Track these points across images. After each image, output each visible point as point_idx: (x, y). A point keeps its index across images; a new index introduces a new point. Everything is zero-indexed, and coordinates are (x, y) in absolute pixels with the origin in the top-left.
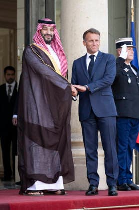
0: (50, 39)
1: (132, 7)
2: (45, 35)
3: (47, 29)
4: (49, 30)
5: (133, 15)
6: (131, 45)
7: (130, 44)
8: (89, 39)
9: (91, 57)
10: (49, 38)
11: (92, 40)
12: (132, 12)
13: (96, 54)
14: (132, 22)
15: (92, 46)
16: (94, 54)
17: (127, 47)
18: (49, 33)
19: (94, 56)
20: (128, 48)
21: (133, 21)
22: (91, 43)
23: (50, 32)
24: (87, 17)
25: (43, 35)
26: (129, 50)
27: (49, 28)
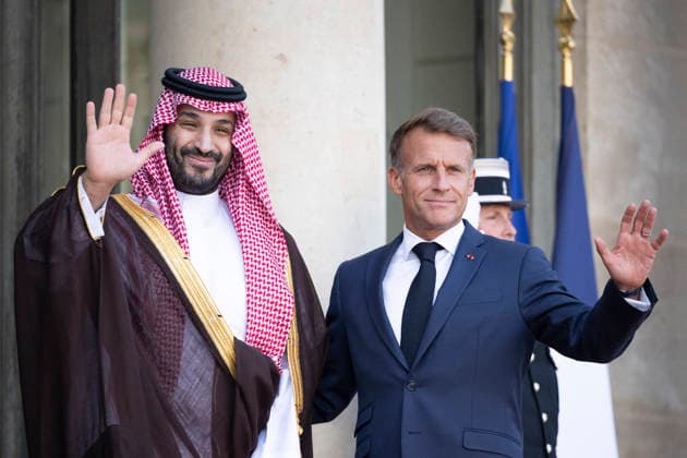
0: (208, 175)
1: (507, 6)
2: (185, 152)
3: (196, 125)
4: (207, 129)
5: (509, 46)
6: (506, 198)
7: (500, 192)
8: (419, 161)
9: (425, 253)
10: (201, 170)
11: (432, 168)
12: (507, 32)
13: (450, 240)
14: (503, 84)
15: (429, 194)
16: (439, 240)
17: (483, 204)
18: (206, 146)
19: (440, 248)
20: (491, 212)
21: (509, 76)
22: (423, 182)
23: (208, 142)
24: (282, 58)
25: (175, 150)
26: (493, 222)
27: (209, 121)
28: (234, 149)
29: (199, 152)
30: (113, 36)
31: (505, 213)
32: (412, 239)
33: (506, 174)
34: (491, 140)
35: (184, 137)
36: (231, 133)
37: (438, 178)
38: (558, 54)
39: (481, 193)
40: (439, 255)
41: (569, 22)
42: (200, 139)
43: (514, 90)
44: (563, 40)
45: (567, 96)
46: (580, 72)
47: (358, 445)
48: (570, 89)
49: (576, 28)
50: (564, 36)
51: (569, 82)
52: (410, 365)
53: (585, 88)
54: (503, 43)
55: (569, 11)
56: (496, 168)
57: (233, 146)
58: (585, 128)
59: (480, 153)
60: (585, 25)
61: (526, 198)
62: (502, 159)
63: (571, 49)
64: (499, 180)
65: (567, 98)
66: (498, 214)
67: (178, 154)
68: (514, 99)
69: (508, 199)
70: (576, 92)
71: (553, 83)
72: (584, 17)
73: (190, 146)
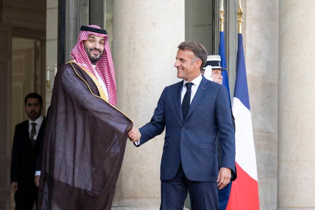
0: (98, 56)
1: (222, 9)
2: (91, 50)
4: (97, 42)
5: (223, 21)
6: (220, 67)
10: (96, 55)
12: (222, 17)
14: (221, 32)
17: (213, 69)
18: (98, 47)
19: (193, 84)
20: (215, 71)
21: (222, 30)
23: (98, 46)
24: (153, 24)
25: (88, 49)
27: (98, 39)
30: (102, 17)
31: (219, 72)
33: (220, 60)
34: (217, 49)
35: (90, 45)
36: (104, 44)
38: (237, 24)
39: (212, 66)
40: (193, 86)
41: (241, 14)
43: (224, 34)
44: (239, 19)
48: (241, 34)
49: (243, 15)
50: (239, 18)
51: (240, 32)
53: (245, 34)
54: (221, 20)
55: (241, 10)
58: (245, 46)
60: (245, 15)
62: (219, 56)
63: (241, 22)
64: (218, 62)
65: (240, 37)
66: (217, 72)
68: (224, 37)
70: (243, 35)
72: (246, 12)
73: (92, 48)
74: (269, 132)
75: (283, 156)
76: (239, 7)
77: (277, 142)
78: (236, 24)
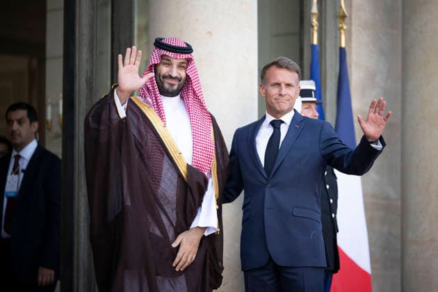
0: (175, 87)
1: (315, 9)
2: (164, 77)
3: (169, 64)
4: (175, 66)
5: (316, 28)
6: (313, 99)
7: (311, 96)
8: (273, 81)
9: (276, 125)
11: (278, 84)
12: (315, 22)
13: (287, 118)
14: (313, 46)
15: (277, 96)
16: (282, 119)
17: (303, 102)
19: (283, 122)
20: (306, 105)
21: (315, 42)
22: (274, 91)
23: (175, 72)
24: (210, 33)
25: (160, 76)
26: (307, 110)
27: (175, 62)
28: (187, 76)
29: (171, 77)
30: (131, 22)
31: (313, 106)
32: (270, 118)
33: (314, 88)
34: (307, 72)
35: (164, 70)
36: (186, 68)
37: (281, 90)
38: (338, 32)
39: (302, 97)
40: (282, 125)
41: (343, 17)
42: (171, 71)
43: (318, 48)
44: (341, 25)
45: (342, 52)
46: (349, 40)
47: (244, 213)
48: (344, 48)
49: (347, 20)
50: (341, 24)
51: (343, 45)
52: (268, 177)
53: (350, 47)
54: (313, 26)
55: (343, 12)
56: (309, 85)
57: (187, 74)
58: (351, 66)
59: (302, 78)
60: (351, 18)
61: (323, 99)
62: (312, 81)
63: (344, 30)
64: (311, 90)
66: (310, 106)
67: (161, 78)
68: (318, 52)
69: (315, 99)
70: (347, 50)
71: (336, 46)
72: (351, 14)
73: (167, 74)
74: (387, 198)
75: (410, 235)
76: (341, 7)
77: (400, 212)
78: (336, 33)
